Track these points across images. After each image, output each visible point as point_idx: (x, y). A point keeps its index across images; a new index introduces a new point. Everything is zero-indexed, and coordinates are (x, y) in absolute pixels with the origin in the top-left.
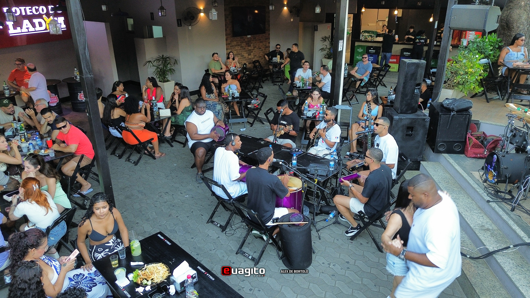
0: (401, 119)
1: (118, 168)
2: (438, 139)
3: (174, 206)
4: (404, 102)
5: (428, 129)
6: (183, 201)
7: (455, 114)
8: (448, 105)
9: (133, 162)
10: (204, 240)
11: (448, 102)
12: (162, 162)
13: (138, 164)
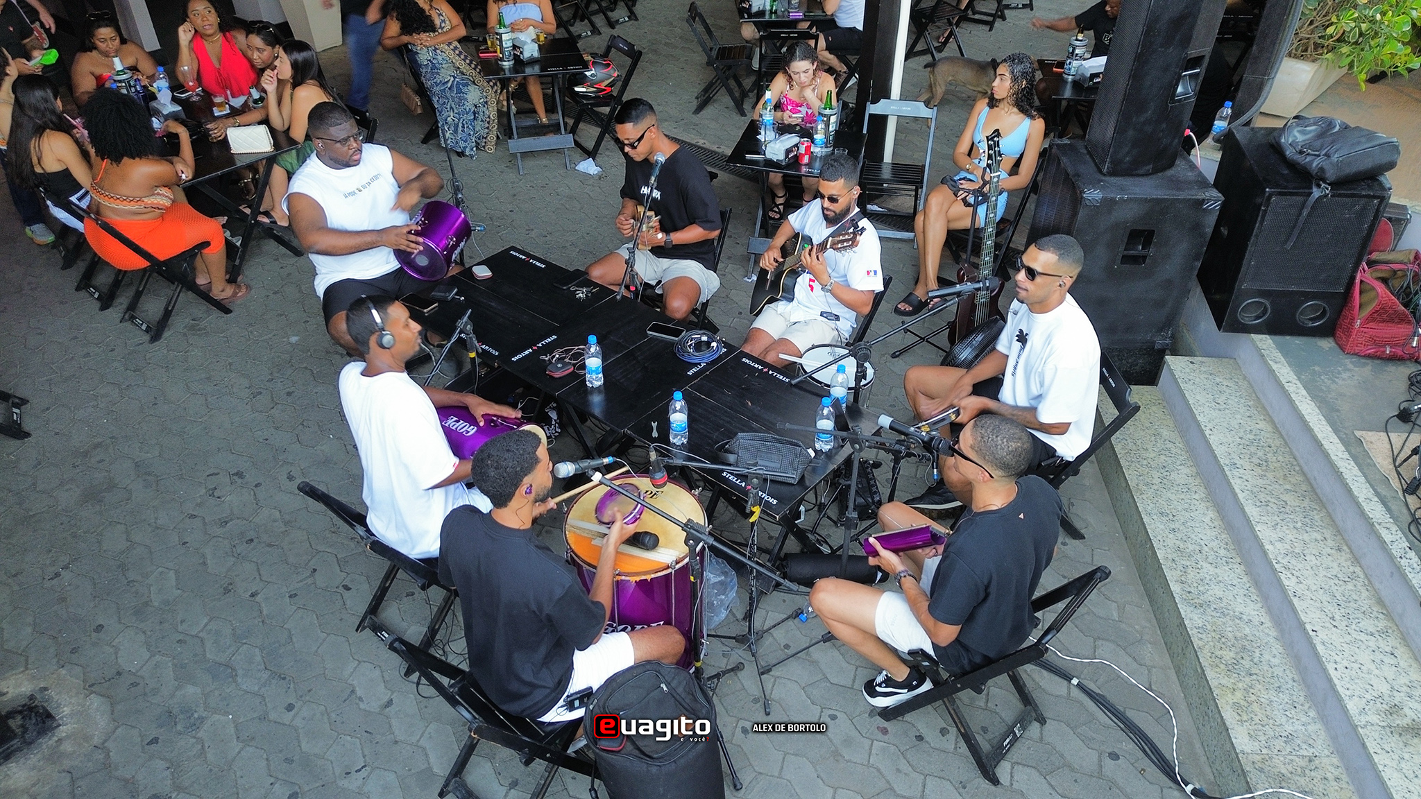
0: (1113, 201)
1: (88, 355)
2: (1245, 284)
3: (252, 540)
4: (1131, 133)
5: (1208, 239)
6: (287, 517)
7: (1326, 196)
8: (1301, 152)
9: (144, 327)
10: (333, 715)
11: (1300, 138)
12: (251, 325)
13: (167, 334)
